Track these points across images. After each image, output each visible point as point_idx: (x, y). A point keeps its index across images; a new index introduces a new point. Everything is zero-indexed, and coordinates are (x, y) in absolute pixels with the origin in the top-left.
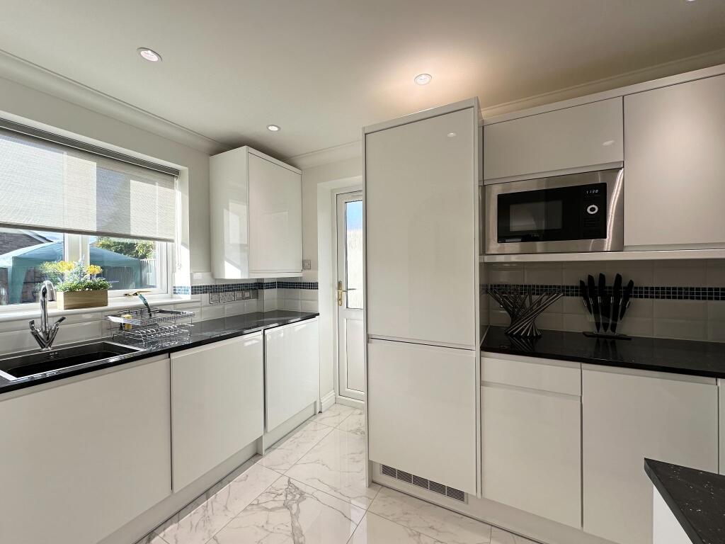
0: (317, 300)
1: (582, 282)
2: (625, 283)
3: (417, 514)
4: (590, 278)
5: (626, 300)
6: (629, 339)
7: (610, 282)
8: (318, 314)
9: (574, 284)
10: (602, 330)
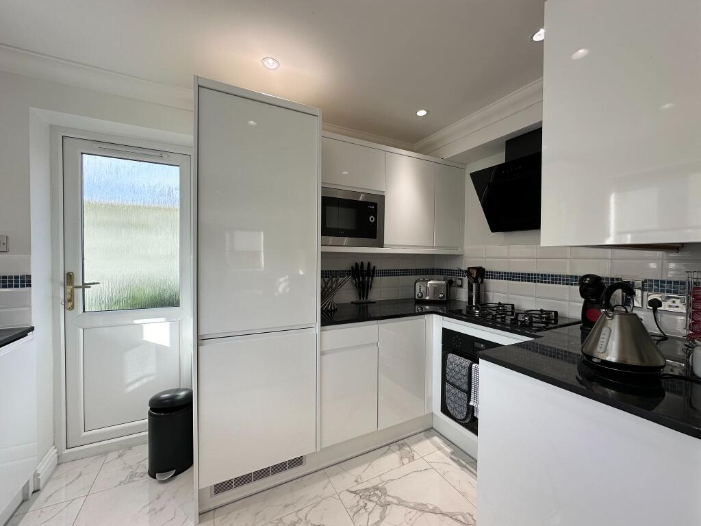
0: (30, 306)
1: (352, 267)
2: (372, 268)
3: (267, 506)
4: (357, 264)
5: (372, 279)
6: (374, 302)
7: (365, 268)
8: (32, 329)
9: (348, 269)
10: (362, 299)
